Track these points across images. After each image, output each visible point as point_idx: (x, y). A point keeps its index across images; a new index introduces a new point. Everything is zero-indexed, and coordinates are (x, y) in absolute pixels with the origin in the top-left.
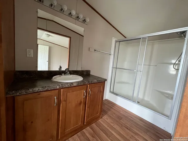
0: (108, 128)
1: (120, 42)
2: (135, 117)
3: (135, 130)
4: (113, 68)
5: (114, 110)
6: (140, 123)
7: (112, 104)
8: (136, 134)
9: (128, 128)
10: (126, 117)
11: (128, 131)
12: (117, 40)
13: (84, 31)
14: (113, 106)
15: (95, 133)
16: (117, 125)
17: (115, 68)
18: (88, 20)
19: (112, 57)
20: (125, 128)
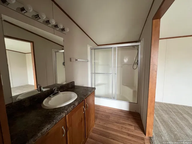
0: (104, 130)
1: (95, 49)
2: (117, 111)
3: (121, 121)
4: (92, 73)
5: (101, 111)
6: (122, 114)
7: (97, 107)
8: (124, 124)
9: (117, 122)
10: (111, 114)
11: (118, 124)
12: (92, 48)
13: (64, 41)
14: (99, 109)
15: (96, 141)
16: (109, 123)
17: (93, 73)
18: (67, 30)
19: (89, 63)
20: (115, 124)
